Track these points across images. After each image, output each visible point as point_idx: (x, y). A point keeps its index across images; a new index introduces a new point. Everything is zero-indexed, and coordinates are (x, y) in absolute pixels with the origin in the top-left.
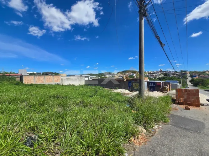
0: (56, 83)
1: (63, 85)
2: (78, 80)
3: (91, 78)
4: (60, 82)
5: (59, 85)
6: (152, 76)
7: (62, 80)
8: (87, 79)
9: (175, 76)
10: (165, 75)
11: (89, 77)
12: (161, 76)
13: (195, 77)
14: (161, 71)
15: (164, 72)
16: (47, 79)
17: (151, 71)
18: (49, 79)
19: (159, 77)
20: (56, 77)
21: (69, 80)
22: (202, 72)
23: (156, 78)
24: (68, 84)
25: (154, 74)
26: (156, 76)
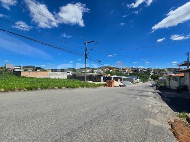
0: (45, 77)
1: (50, 78)
2: (61, 75)
3: (72, 73)
4: (48, 76)
5: (47, 78)
6: (125, 72)
7: (50, 74)
8: (68, 74)
9: (142, 73)
10: (135, 71)
11: (71, 73)
12: (132, 72)
13: (156, 73)
14: (132, 68)
15: (134, 68)
16: (39, 74)
17: (124, 68)
18: (40, 74)
19: (130, 73)
20: (45, 73)
21: (55, 75)
22: (162, 70)
23: (127, 74)
24: (54, 78)
25: (126, 71)
26: (128, 72)
